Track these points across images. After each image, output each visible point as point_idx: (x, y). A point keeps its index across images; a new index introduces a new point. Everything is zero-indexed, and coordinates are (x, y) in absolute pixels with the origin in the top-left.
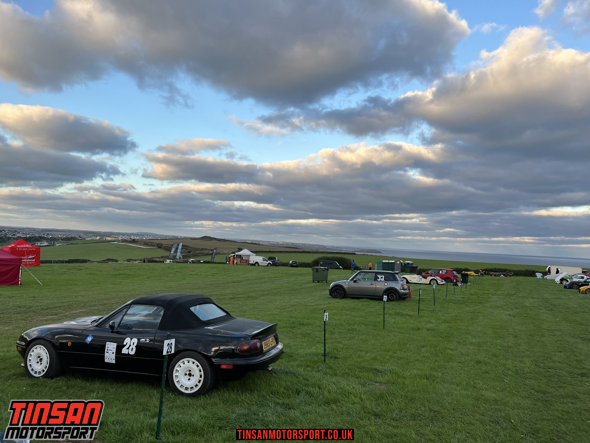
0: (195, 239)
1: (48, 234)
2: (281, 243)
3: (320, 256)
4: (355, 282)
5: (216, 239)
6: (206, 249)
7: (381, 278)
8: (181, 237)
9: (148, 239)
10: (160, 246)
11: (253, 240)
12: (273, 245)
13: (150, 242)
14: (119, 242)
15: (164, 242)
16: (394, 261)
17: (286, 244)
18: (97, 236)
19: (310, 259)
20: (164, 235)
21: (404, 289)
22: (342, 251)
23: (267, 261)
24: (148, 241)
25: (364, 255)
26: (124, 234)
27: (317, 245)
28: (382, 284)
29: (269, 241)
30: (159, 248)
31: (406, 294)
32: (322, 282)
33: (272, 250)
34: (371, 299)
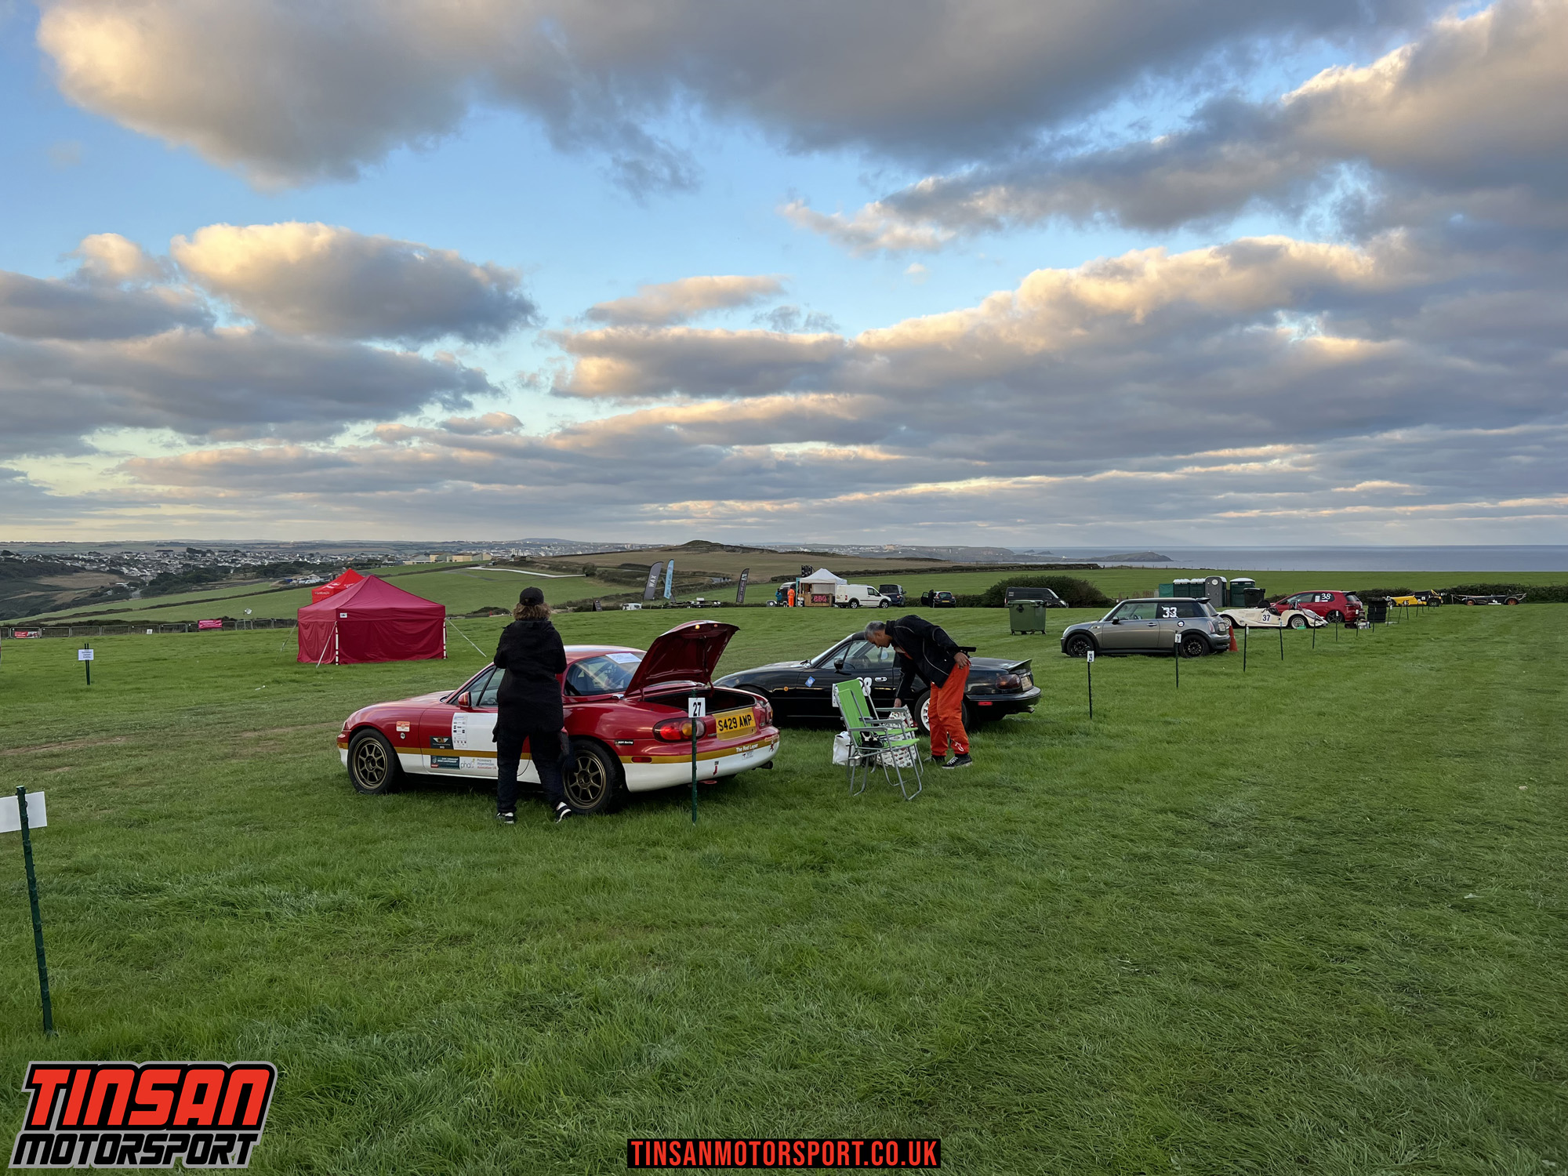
0: (670, 550)
1: (312, 555)
2: (891, 547)
3: (1006, 576)
4: (1116, 622)
5: (722, 546)
6: (704, 573)
7: (1171, 612)
8: (632, 545)
9: (551, 554)
10: (590, 572)
11: (815, 545)
12: (870, 556)
13: (565, 563)
14: (487, 566)
15: (597, 561)
16: (1203, 580)
17: (903, 551)
18: (427, 555)
19: (979, 585)
20: (588, 544)
21: (1219, 633)
22: (1059, 559)
23: (879, 595)
24: (558, 560)
25: (1121, 567)
26: (491, 546)
27: (988, 549)
28: (1173, 626)
29: (855, 546)
30: (587, 575)
31: (1223, 642)
32: (1033, 633)
33: (871, 569)
34: (1150, 655)
